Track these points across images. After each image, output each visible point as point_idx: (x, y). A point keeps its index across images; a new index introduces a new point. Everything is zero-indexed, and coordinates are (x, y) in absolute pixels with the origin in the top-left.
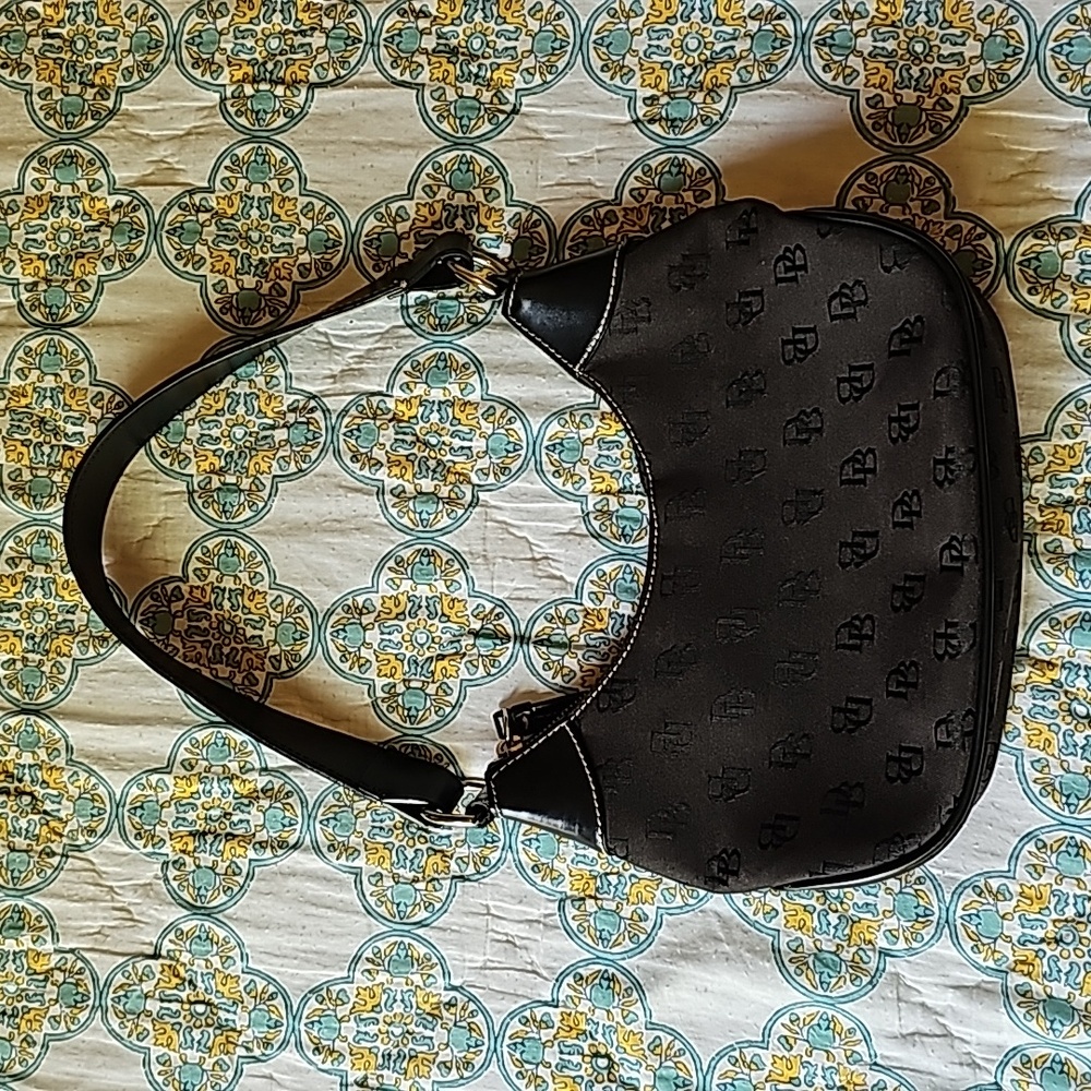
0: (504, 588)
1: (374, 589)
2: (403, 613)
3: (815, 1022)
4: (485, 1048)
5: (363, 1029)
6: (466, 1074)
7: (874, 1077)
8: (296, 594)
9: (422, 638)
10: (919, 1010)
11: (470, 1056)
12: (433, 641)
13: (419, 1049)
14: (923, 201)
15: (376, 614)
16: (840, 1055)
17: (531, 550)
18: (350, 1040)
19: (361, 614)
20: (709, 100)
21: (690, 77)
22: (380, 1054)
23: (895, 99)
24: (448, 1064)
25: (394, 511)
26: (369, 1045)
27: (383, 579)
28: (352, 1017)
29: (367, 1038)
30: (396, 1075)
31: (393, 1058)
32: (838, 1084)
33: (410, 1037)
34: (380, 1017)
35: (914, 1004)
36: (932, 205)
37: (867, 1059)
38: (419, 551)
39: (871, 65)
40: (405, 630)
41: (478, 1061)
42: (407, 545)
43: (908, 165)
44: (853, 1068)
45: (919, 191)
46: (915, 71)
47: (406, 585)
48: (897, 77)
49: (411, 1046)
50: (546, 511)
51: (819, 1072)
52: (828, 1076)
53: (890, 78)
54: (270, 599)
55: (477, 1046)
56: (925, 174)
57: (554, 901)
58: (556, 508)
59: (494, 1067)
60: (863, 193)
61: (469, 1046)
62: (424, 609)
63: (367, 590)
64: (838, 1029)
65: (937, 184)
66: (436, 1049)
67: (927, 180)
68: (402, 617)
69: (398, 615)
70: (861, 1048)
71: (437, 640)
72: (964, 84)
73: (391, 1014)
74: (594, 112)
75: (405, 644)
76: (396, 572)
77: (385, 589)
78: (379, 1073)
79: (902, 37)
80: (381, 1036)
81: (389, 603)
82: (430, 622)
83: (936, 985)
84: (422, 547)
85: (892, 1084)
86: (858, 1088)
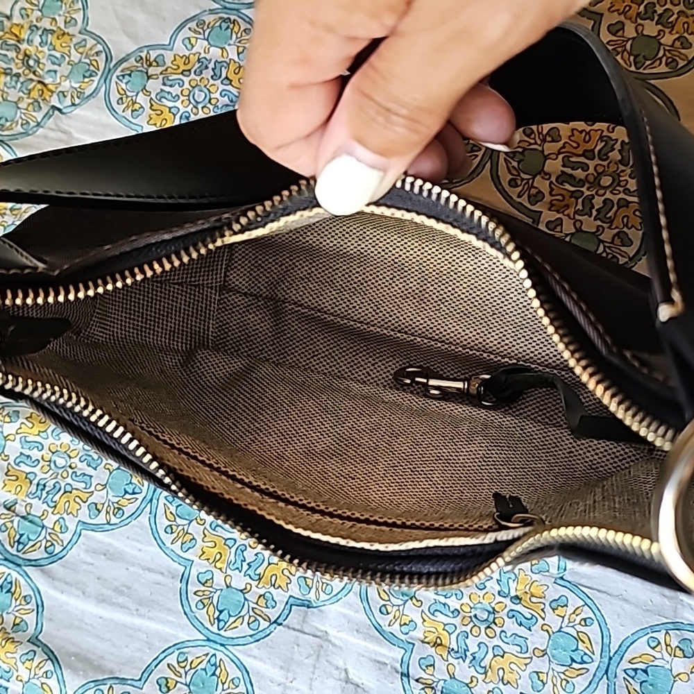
1: (169, 47)
2: (189, 71)
4: (140, 497)
5: (27, 452)
6: (114, 520)
7: (556, 590)
8: (99, 40)
9: (200, 96)
11: (123, 502)
12: (210, 102)
13: (76, 485)
15: (164, 68)
18: (11, 461)
19: (150, 65)
22: (35, 482)
24: (100, 507)
26: (28, 469)
27: (180, 37)
28: (18, 437)
29: (28, 462)
30: (45, 506)
31: (47, 489)
32: (513, 593)
33: (70, 471)
34: (46, 443)
38: (221, 18)
40: (187, 85)
41: (129, 509)
42: (212, 12)
44: (535, 577)
47: (201, 45)
49: (69, 480)
52: (504, 580)
54: (75, 40)
55: (134, 493)
59: (144, 519)
61: (126, 492)
62: (210, 69)
63: (163, 47)
66: (92, 489)
68: (187, 73)
69: (184, 71)
71: (213, 101)
73: (59, 443)
75: (182, 98)
76: (195, 32)
77: (180, 48)
78: (29, 501)
80: (42, 463)
81: (180, 62)
82: (212, 82)
84: (226, 16)
85: (574, 601)
86: (534, 599)
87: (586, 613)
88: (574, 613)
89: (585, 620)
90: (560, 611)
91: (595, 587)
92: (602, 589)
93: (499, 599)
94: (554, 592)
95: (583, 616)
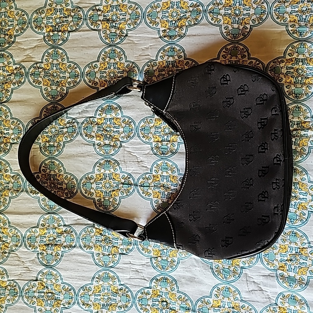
0: (130, 170)
1: (93, 172)
4: (131, 301)
5: (96, 298)
6: (126, 309)
7: (242, 304)
8: (71, 175)
9: (108, 186)
10: (253, 283)
11: (127, 304)
13: (112, 302)
14: (241, 55)
15: (94, 179)
17: (137, 159)
18: (93, 301)
19: (90, 180)
20: (180, 30)
21: (174, 24)
22: (101, 305)
23: (232, 27)
24: (121, 307)
25: (98, 150)
26: (98, 302)
27: (96, 169)
28: (93, 294)
29: (98, 300)
30: (106, 310)
31: (105, 306)
32: (232, 306)
33: (110, 299)
34: (101, 294)
35: (251, 282)
36: (244, 56)
37: (240, 299)
38: (105, 161)
39: (224, 18)
40: (103, 184)
41: (129, 305)
42: (102, 159)
43: (237, 45)
45: (240, 52)
46: (237, 19)
47: (102, 171)
48: (232, 21)
49: (110, 302)
50: (141, 148)
53: (230, 21)
54: (64, 176)
55: (129, 301)
56: (242, 47)
57: (149, 258)
58: (144, 147)
59: (134, 307)
60: (224, 54)
61: (127, 301)
62: (108, 177)
63: (91, 173)
65: (245, 50)
66: (117, 302)
67: (242, 49)
68: (102, 180)
69: (100, 179)
70: (238, 296)
71: (112, 186)
72: (251, 22)
73: (104, 293)
74: (148, 35)
75: (103, 187)
76: (99, 167)
77: (97, 172)
78: (101, 310)
79: (233, 9)
80: (101, 300)
81: (98, 176)
82: (110, 181)
83: (257, 275)
84: (107, 160)
85: (247, 305)
86: (237, 307)
87: (250, 307)
89: (250, 309)
90: (244, 308)
93: (229, 309)
94: (241, 304)
95: (250, 308)
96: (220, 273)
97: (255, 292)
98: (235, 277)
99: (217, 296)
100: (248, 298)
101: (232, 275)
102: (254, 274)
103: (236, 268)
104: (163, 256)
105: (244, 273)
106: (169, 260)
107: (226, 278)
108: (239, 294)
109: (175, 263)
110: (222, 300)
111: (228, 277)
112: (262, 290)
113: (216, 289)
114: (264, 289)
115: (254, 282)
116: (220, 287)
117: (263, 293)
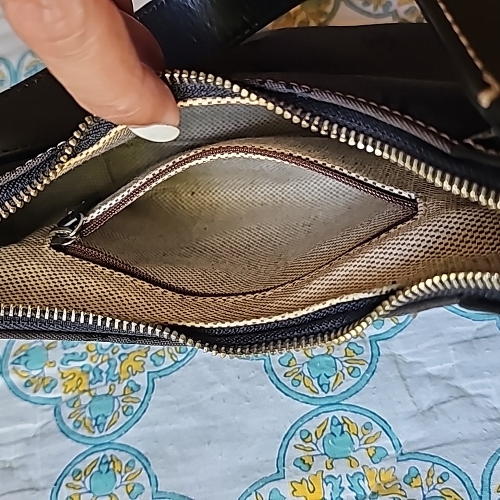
3: (328, 431)
7: (403, 466)
10: (427, 381)
16: (362, 457)
35: (419, 376)
37: (392, 452)
44: (378, 467)
51: (346, 484)
52: (355, 484)
57: (48, 410)
64: (353, 430)
70: (384, 442)
83: (433, 347)
85: (423, 467)
86: (388, 486)
87: (439, 470)
88: (428, 476)
89: (440, 477)
90: (416, 482)
91: (433, 445)
92: (440, 443)
94: (402, 469)
95: (437, 474)
96: (300, 378)
97: (444, 406)
98: (355, 374)
99: (304, 464)
100: (421, 440)
101: (345, 371)
102: (421, 347)
103: (353, 347)
104: (98, 384)
105: (387, 356)
106: (119, 390)
107: (325, 388)
108: (387, 430)
109: (141, 395)
110: (326, 473)
111: (332, 380)
112: (465, 395)
113: (296, 440)
114: (474, 387)
115: (429, 376)
116: (311, 426)
117: (474, 404)
